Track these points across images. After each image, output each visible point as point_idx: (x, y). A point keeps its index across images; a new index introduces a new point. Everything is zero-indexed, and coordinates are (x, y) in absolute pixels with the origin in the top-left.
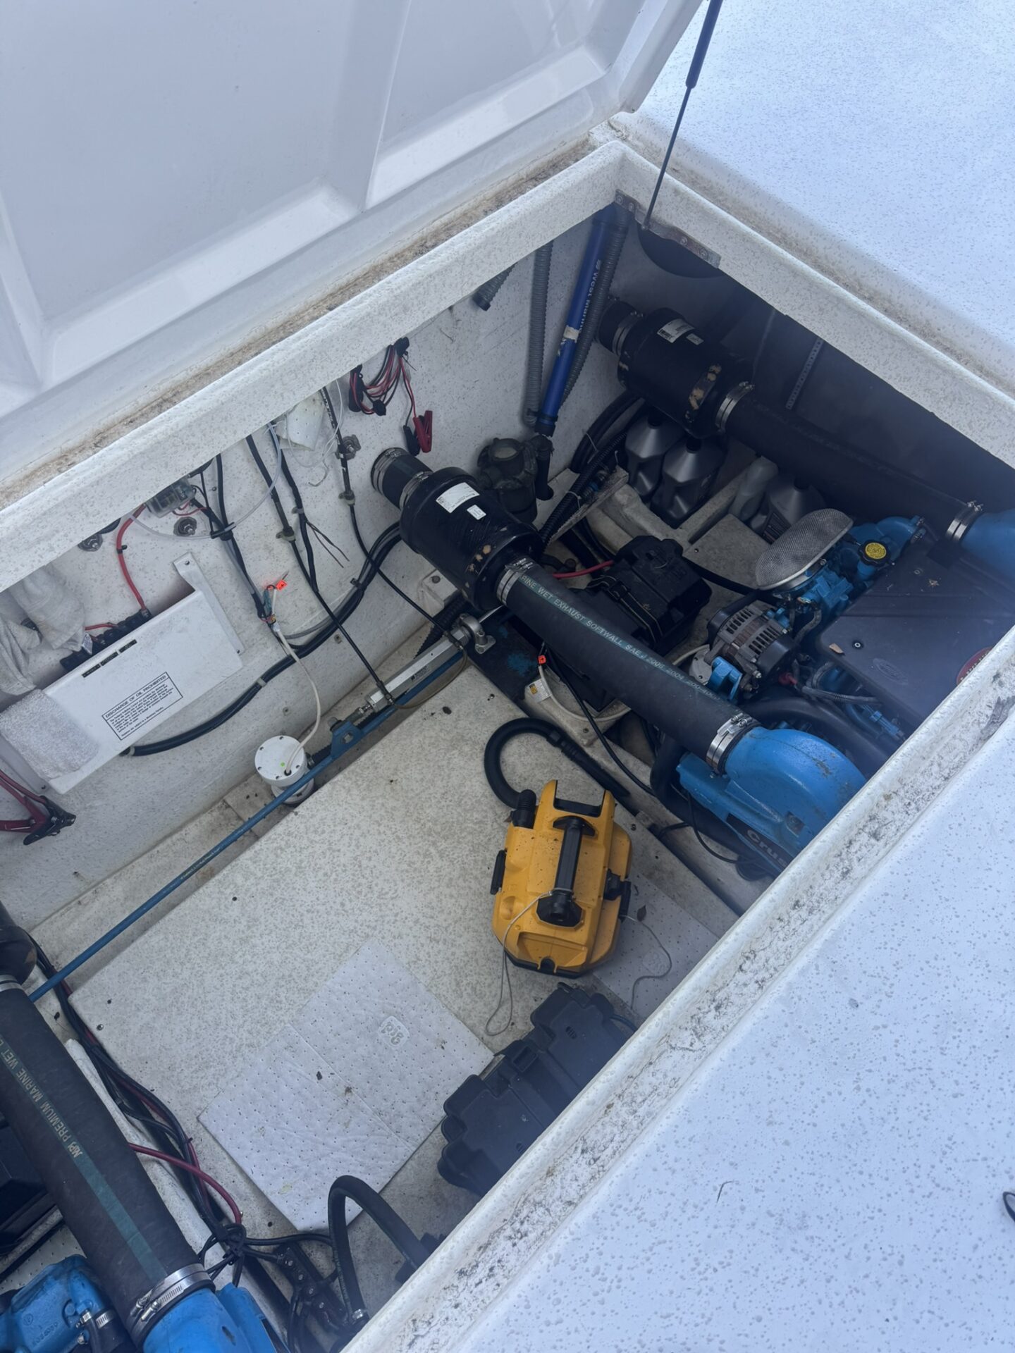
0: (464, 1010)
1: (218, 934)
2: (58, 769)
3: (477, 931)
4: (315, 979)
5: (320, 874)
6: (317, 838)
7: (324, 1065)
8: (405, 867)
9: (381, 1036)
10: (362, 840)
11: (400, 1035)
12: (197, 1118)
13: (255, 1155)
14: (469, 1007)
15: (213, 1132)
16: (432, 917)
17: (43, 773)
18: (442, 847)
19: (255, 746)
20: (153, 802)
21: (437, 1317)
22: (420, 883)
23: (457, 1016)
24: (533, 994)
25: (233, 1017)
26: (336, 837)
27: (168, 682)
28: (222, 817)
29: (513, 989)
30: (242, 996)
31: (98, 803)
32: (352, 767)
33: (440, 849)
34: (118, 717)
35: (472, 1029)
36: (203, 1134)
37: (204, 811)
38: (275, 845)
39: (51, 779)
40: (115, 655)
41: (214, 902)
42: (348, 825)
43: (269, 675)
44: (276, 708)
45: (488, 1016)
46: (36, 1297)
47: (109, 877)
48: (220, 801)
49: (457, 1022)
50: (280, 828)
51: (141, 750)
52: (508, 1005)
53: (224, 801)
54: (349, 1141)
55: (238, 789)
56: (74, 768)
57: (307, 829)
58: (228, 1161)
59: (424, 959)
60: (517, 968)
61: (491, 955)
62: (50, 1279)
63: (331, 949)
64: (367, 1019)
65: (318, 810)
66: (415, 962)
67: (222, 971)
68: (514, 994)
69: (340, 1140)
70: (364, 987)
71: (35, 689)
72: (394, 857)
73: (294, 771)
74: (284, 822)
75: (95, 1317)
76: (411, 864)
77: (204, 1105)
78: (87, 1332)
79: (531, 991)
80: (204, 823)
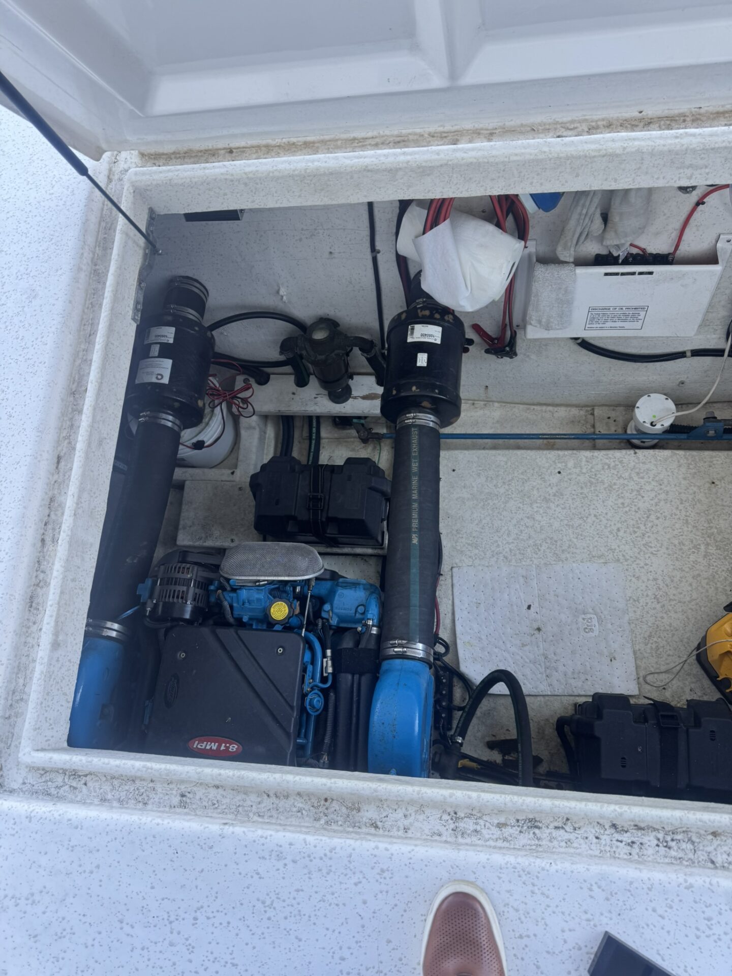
0: (641, 653)
1: (535, 484)
2: (540, 322)
3: (689, 619)
4: (568, 555)
5: (621, 501)
6: (636, 478)
7: (536, 604)
8: (676, 542)
9: (580, 620)
10: (662, 503)
11: (591, 630)
12: (452, 568)
13: (466, 612)
14: (646, 655)
15: (455, 582)
16: (667, 586)
17: (531, 318)
18: (711, 551)
19: (646, 391)
20: (559, 379)
21: (582, 831)
22: (677, 559)
23: (635, 652)
24: (693, 686)
25: (509, 535)
26: (648, 487)
27: (642, 314)
28: (584, 418)
29: (682, 671)
30: (522, 528)
31: (533, 357)
32: (695, 453)
33: (709, 551)
34: (598, 314)
35: (637, 667)
36: (449, 577)
37: (577, 406)
38: (607, 461)
39: (531, 324)
40: (633, 274)
41: (547, 465)
42: (662, 487)
43: (697, 353)
44: (678, 377)
45: (653, 670)
46: (351, 588)
47: (498, 402)
48: (590, 408)
49: (632, 655)
50: (618, 454)
51: (585, 344)
52: (672, 677)
53: (593, 409)
54: (518, 654)
55: (607, 408)
56: (548, 328)
57: (634, 467)
58: (450, 602)
59: (641, 604)
60: (696, 662)
61: (685, 640)
62: (361, 586)
63: (591, 547)
64: (580, 604)
65: (650, 462)
66: (634, 601)
67: (521, 505)
68: (680, 674)
69: (514, 649)
70: (593, 586)
71: (572, 263)
72: (674, 530)
73: (658, 426)
74: (624, 452)
75: (373, 626)
76: (681, 543)
77: (460, 565)
78: (364, 629)
79: (693, 683)
80: (572, 413)
